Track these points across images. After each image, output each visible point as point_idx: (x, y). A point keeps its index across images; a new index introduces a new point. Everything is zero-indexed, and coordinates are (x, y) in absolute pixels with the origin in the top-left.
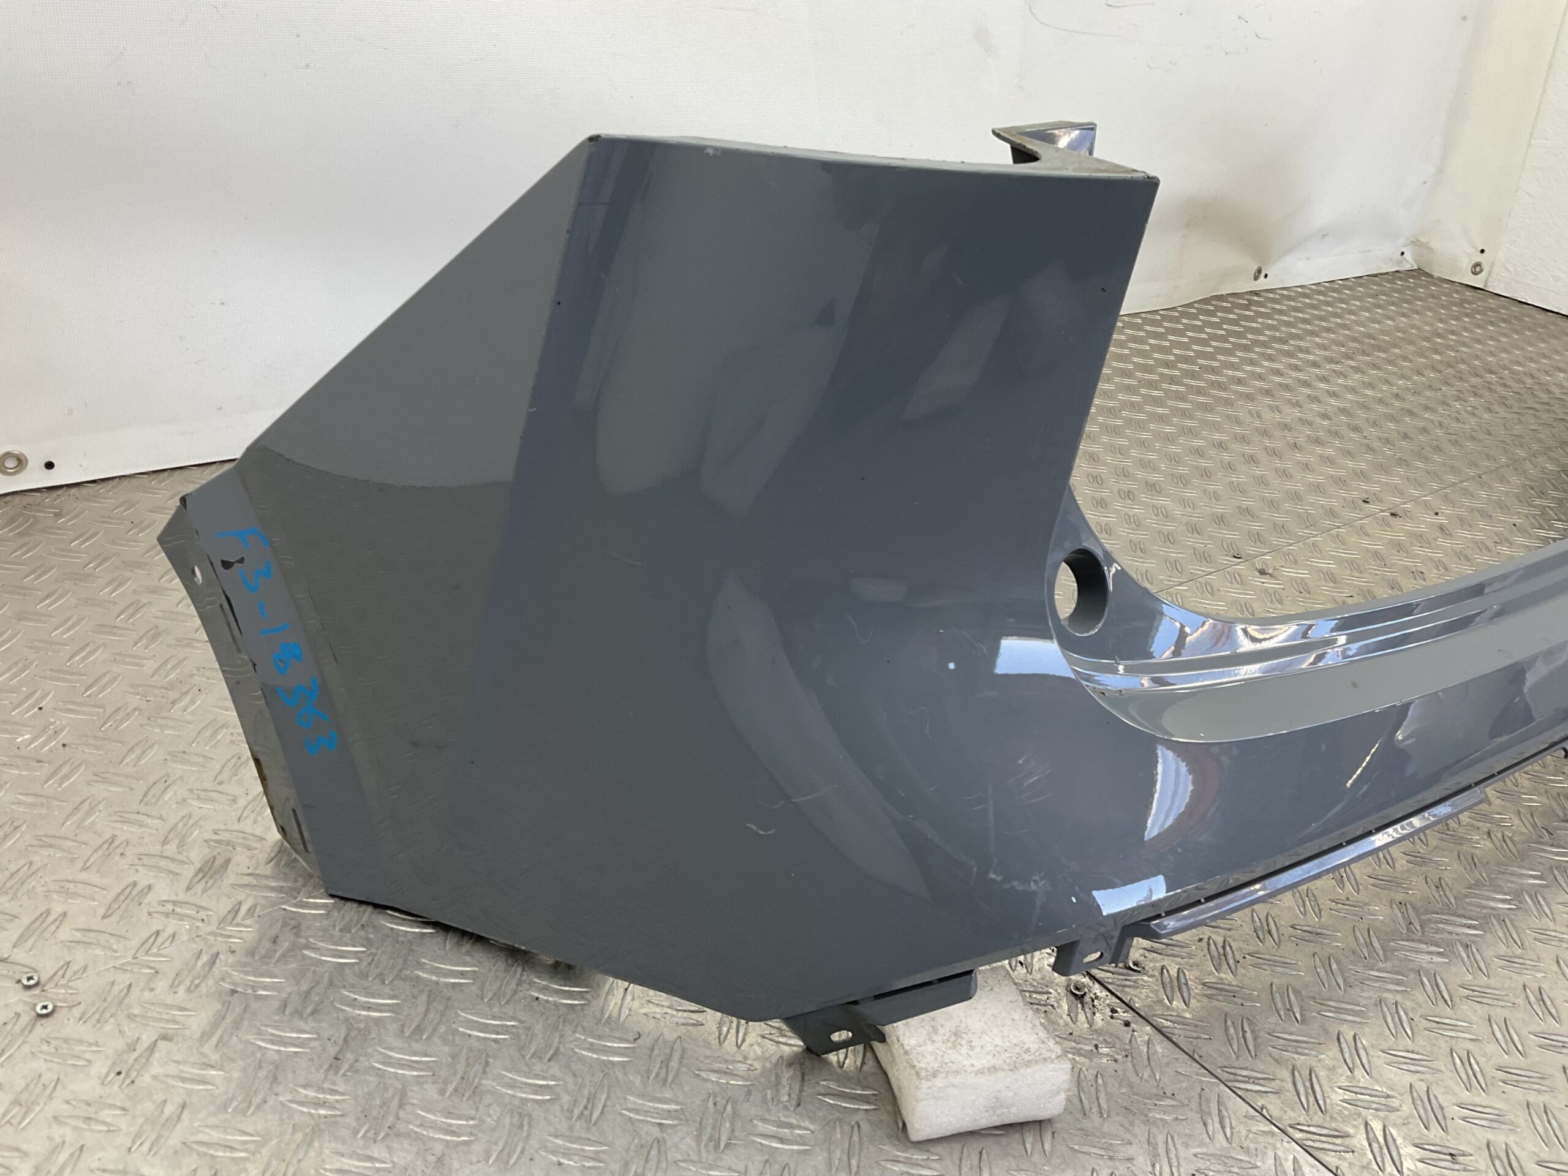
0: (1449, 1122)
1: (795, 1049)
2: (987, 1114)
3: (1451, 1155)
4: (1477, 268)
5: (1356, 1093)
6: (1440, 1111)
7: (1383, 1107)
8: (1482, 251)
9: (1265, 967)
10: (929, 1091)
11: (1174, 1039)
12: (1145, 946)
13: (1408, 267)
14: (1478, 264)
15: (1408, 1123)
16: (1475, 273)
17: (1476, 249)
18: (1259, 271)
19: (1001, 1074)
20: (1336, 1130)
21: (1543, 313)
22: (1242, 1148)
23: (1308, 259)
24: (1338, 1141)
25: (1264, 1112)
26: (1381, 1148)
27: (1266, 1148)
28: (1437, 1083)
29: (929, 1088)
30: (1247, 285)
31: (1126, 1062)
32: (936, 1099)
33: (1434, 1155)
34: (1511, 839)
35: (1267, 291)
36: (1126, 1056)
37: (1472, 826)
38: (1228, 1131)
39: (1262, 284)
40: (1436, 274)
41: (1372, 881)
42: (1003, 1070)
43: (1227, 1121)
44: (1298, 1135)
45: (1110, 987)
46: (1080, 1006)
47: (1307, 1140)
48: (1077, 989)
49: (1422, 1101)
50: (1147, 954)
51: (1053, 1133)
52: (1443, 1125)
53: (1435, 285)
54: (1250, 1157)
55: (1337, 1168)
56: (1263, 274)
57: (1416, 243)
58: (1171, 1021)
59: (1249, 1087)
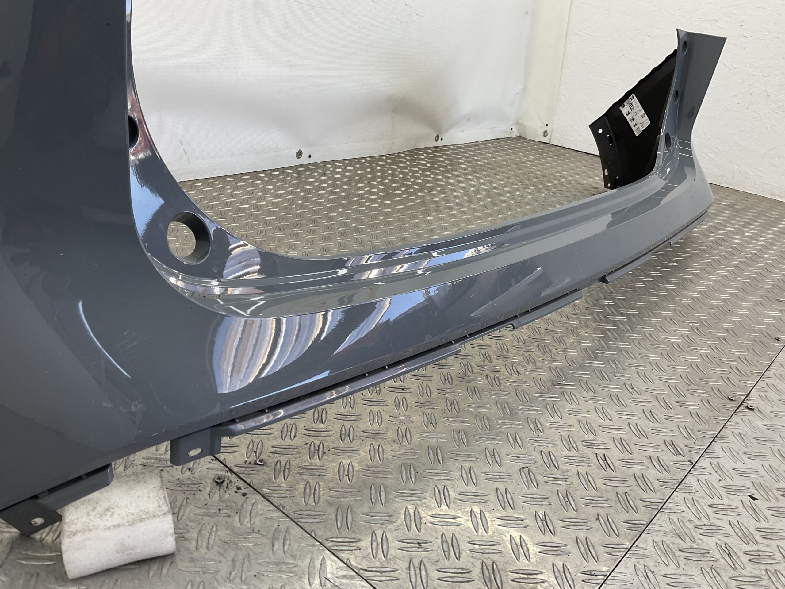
0: (423, 526)
1: (13, 534)
2: (118, 555)
3: (419, 543)
4: (545, 134)
5: (372, 516)
6: (419, 520)
7: (385, 522)
8: (547, 125)
9: (339, 454)
10: (70, 545)
11: (270, 500)
12: (271, 451)
13: (514, 135)
14: (546, 132)
15: (399, 529)
16: (545, 136)
17: (543, 124)
18: (438, 137)
19: (122, 529)
20: (354, 538)
21: (576, 152)
22: (292, 556)
23: (463, 131)
24: (354, 544)
25: (313, 534)
26: (378, 545)
27: (307, 554)
28: (422, 505)
29: (70, 542)
30: (431, 144)
31: (235, 516)
32: (78, 549)
33: (409, 545)
34: (498, 378)
35: (443, 146)
36: (237, 513)
37: (479, 373)
38: (286, 547)
39: (440, 143)
40: (528, 138)
41: (416, 404)
42: (124, 525)
43: (288, 542)
44: (329, 544)
45: (241, 476)
46: (218, 488)
47: (334, 546)
48: (219, 479)
49: (410, 516)
50: (271, 455)
51: (172, 563)
52: (419, 528)
53: (526, 142)
54: (295, 560)
55: (348, 559)
56: (440, 139)
57: (517, 124)
58: (271, 490)
59: (307, 520)
